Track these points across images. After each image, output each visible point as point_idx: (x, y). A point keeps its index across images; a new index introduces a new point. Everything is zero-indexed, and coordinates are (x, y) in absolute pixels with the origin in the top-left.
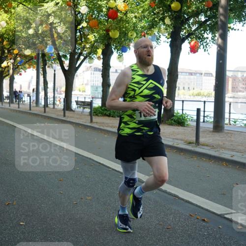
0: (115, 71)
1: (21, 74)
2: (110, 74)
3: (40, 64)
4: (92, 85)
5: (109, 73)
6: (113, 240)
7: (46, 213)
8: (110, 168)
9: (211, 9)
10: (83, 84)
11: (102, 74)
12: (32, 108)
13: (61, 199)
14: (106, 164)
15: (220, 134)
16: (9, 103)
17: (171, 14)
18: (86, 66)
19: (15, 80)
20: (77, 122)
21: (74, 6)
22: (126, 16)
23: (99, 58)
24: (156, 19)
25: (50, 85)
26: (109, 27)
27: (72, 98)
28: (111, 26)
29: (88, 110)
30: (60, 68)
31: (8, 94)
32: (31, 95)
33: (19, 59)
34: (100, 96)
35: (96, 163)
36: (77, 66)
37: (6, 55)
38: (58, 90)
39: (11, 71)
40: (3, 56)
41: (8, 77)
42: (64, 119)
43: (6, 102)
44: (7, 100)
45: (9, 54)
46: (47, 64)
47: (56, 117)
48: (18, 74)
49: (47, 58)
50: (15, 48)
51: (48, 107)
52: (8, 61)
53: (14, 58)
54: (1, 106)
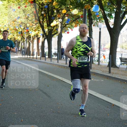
1: (68, 33)
16: (57, 59)
20: (122, 78)
30: (105, 26)
31: (57, 51)
33: (66, 18)
36: (122, 24)
37: (55, 15)
39: (59, 30)
40: (52, 16)
41: (57, 35)
42: (109, 75)
43: (54, 58)
44: (55, 56)
45: (58, 13)
46: (93, 23)
47: (101, 73)
48: (66, 33)
49: (93, 17)
50: (63, 8)
51: (94, 64)
52: (57, 21)
53: (62, 17)
54: (50, 62)
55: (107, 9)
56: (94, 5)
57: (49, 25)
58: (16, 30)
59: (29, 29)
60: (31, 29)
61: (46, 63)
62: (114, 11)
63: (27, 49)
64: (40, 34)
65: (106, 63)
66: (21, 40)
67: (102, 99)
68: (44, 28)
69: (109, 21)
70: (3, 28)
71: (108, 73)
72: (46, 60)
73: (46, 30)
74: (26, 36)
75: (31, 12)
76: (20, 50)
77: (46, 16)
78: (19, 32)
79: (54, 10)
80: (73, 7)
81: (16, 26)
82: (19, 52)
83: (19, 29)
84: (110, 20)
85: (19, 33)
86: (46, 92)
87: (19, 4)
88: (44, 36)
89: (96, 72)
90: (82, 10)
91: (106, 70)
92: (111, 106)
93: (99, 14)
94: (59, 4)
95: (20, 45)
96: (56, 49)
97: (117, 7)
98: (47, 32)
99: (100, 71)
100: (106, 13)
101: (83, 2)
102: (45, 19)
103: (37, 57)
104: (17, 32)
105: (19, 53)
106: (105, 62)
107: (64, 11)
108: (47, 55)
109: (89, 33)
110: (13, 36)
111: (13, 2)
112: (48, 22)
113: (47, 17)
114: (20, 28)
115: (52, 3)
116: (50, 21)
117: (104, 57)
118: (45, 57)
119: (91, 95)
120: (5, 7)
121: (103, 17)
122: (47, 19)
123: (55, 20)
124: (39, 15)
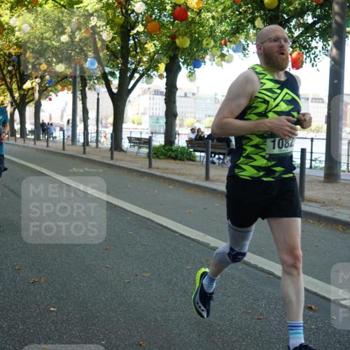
0: (183, 95)
1: (50, 99)
2: (177, 99)
3: (77, 86)
4: (151, 114)
5: (175, 98)
6: (180, 335)
7: (87, 295)
8: (177, 233)
9: (321, 6)
10: (138, 114)
11: (165, 99)
12: (66, 148)
13: (107, 276)
14: (171, 227)
15: (335, 185)
16: (34, 140)
17: (264, 14)
18: (142, 88)
19: (42, 108)
20: (130, 167)
21: (126, 3)
22: (200, 16)
23: (161, 76)
24: (242, 21)
25: (92, 115)
26: (176, 32)
27: (123, 133)
28: (178, 30)
29: (145, 150)
30: (106, 90)
31: (33, 127)
32: (65, 128)
34: (163, 130)
35: (157, 226)
36: (130, 87)
38: (103, 122)
39: (37, 95)
41: (33, 103)
42: (111, 162)
43: (30, 139)
44: (32, 135)
46: (88, 85)
47: (100, 160)
48: (47, 99)
49: (88, 76)
51: (89, 146)
54: (23, 144)
55: (109, 65)
57: (20, 88)
61: (16, 145)
64: (7, 102)
68: (14, 93)
72: (17, 141)
73: (17, 95)
77: (16, 73)
88: (14, 104)
91: (107, 155)
96: (32, 125)
97: (122, 61)
98: (18, 98)
102: (14, 78)
109: (82, 100)
112: (19, 82)
113: (18, 76)
116: (22, 80)
118: (15, 136)
121: (102, 77)
122: (17, 77)
123: (30, 81)
124: (5, 72)
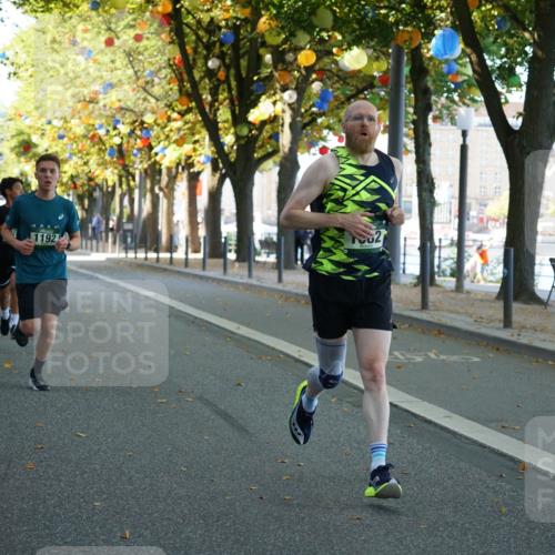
1: (324, 151)
16: (278, 266)
25: (445, 192)
30: (487, 119)
31: (274, 230)
33: (316, 87)
37: (265, 72)
39: (285, 139)
40: (255, 78)
41: (275, 162)
42: (505, 334)
43: (265, 263)
44: (268, 254)
45: (280, 67)
46: (434, 107)
47: (468, 327)
48: (313, 150)
49: (434, 81)
50: (302, 44)
51: (437, 286)
52: (274, 98)
53: (298, 83)
54: (246, 280)
55: (494, 48)
56: (436, 28)
57: (239, 119)
58: (96, 140)
59: (153, 134)
60: (162, 137)
61: (227, 282)
62: (526, 53)
63: (144, 221)
64: (202, 159)
65: (491, 281)
66: (121, 185)
67: (475, 442)
68: (221, 132)
69: (503, 101)
70: (40, 132)
71: (498, 329)
72: (229, 271)
73: (228, 139)
74: (139, 166)
75: (162, 60)
76: (112, 229)
77: (227, 77)
78: (112, 147)
79: (262, 51)
80: (344, 37)
81: (97, 122)
82: (110, 234)
83: (112, 137)
84: (508, 96)
85: (111, 155)
86: (230, 411)
87: (109, 29)
88: (221, 165)
89: (449, 323)
90: (385, 49)
91: (491, 312)
92: (513, 469)
93: (457, 67)
94: (283, 28)
95: (112, 207)
96: (270, 224)
97: (536, 36)
98: (232, 147)
99: (463, 318)
100: (489, 63)
101: (387, 16)
102: (224, 90)
103: (187, 259)
104: (100, 149)
105: (110, 240)
106: (485, 279)
107: (306, 58)
108: (233, 248)
109: (417, 153)
110: (85, 168)
111: (85, 20)
112: (236, 103)
113: (234, 84)
114: (113, 133)
115: (253, 22)
116: (245, 100)
117: (483, 255)
118: (223, 256)
119: (425, 425)
120: (48, 42)
121: (477, 80)
122: (230, 90)
123: (268, 97)
124: (197, 75)
